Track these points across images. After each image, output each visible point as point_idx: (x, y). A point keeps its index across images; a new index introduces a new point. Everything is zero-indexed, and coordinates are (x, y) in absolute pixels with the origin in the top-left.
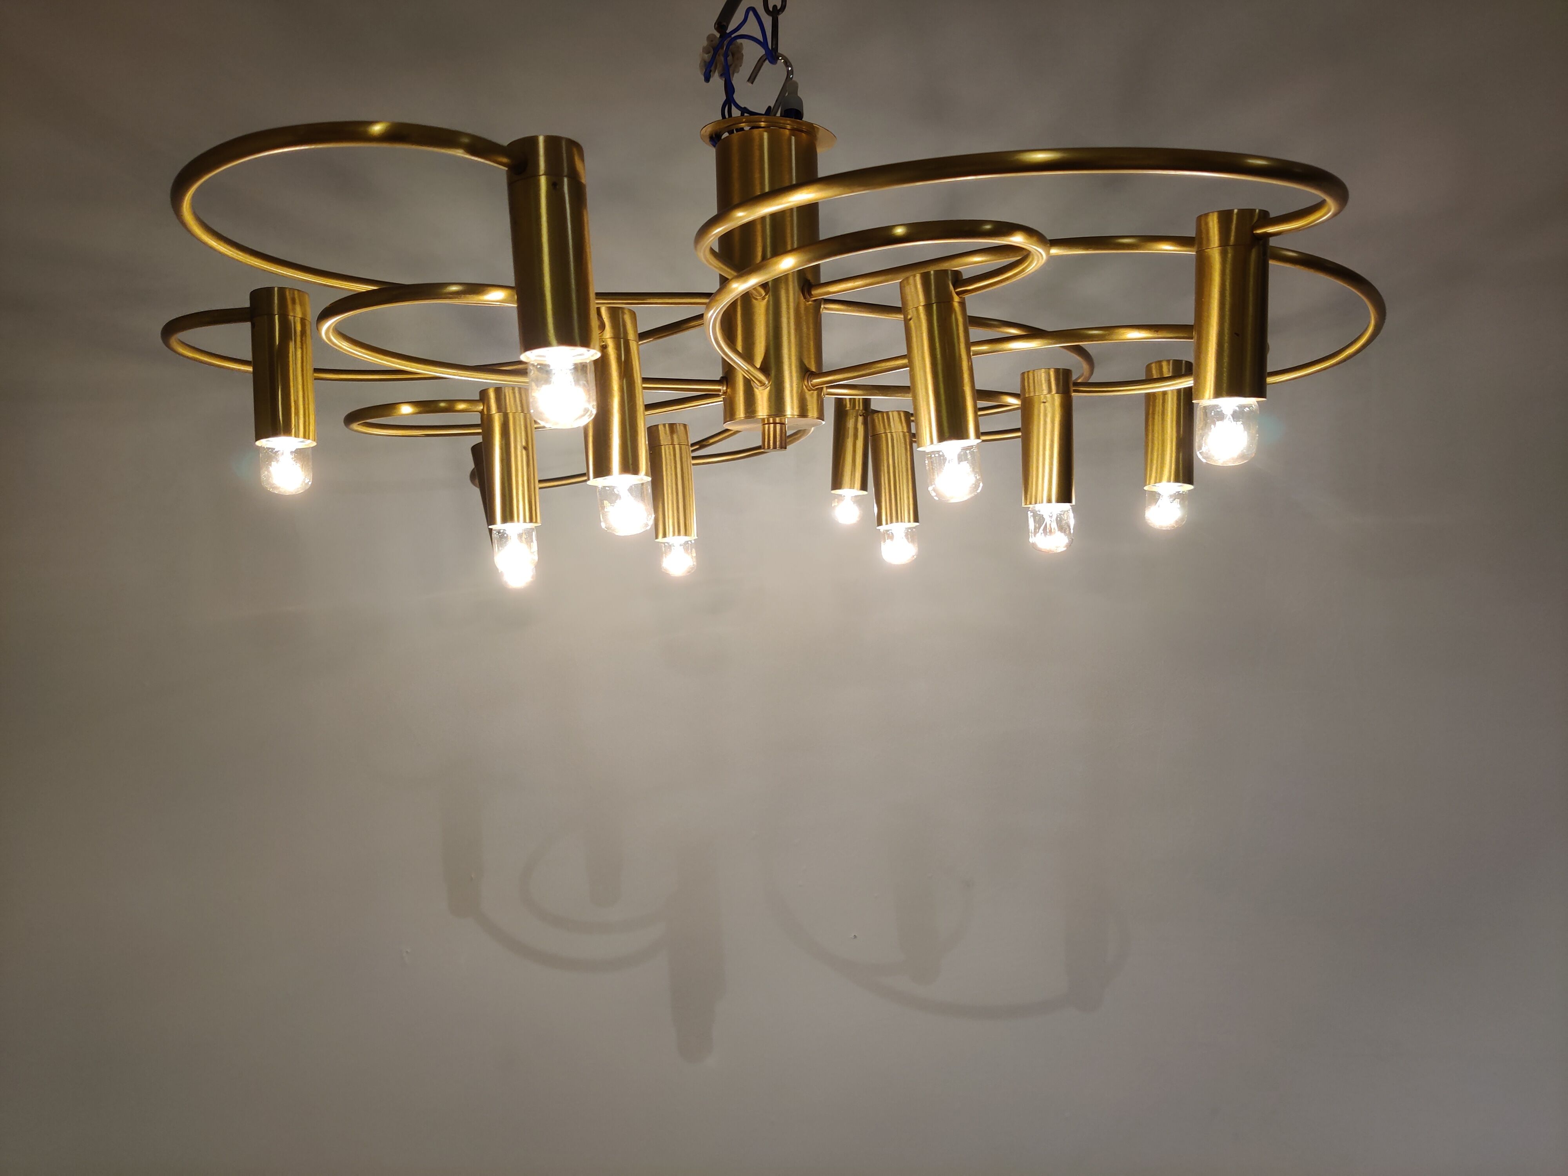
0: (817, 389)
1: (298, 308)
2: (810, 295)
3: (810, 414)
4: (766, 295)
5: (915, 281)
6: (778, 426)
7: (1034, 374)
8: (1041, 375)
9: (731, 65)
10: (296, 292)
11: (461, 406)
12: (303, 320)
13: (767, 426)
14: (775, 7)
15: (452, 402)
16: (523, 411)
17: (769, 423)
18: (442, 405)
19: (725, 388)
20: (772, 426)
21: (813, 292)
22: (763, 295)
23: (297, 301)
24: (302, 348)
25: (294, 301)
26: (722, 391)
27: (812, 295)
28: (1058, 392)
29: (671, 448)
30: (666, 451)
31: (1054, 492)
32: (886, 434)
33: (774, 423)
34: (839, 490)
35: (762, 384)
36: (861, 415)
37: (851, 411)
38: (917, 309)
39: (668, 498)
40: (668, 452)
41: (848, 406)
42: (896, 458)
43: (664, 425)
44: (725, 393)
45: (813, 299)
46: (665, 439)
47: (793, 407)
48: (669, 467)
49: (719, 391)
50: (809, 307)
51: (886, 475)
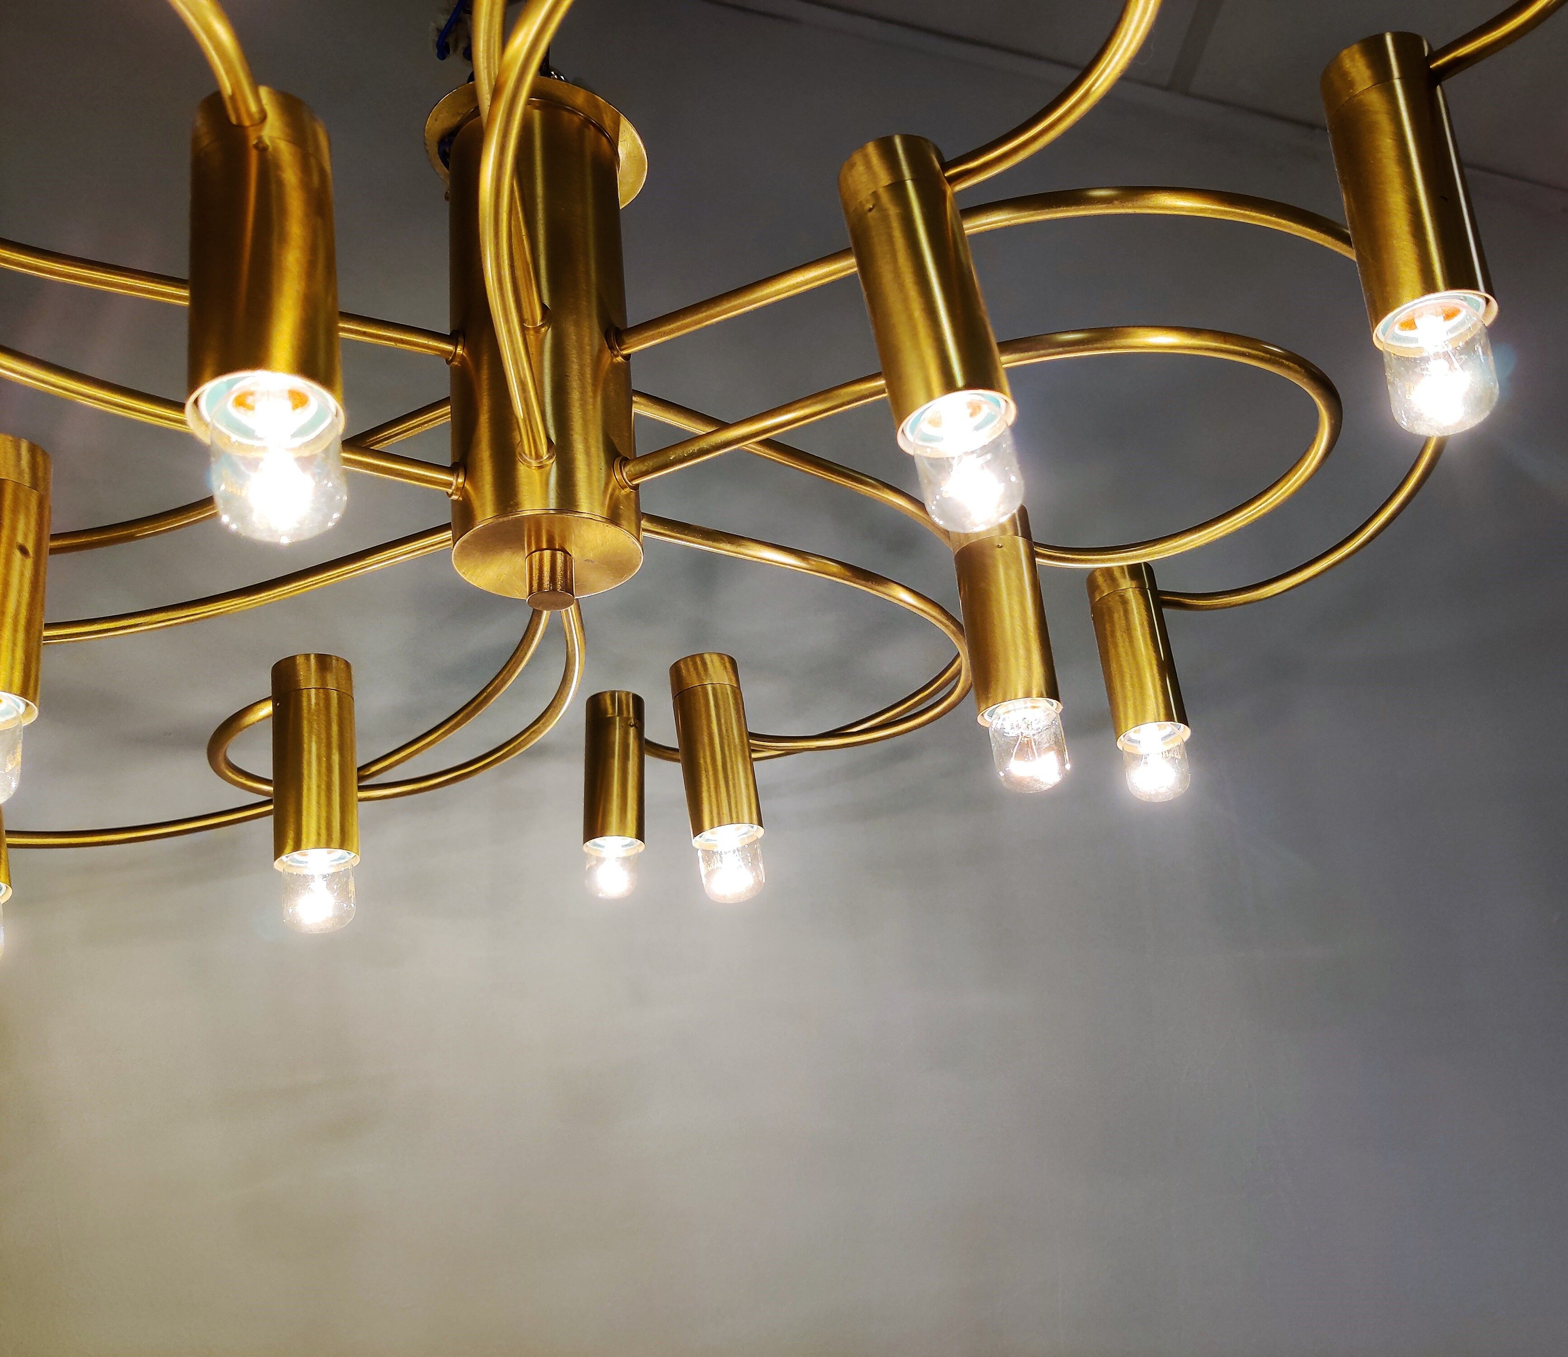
0: (633, 488)
2: (620, 342)
3: (624, 525)
6: (559, 556)
13: (538, 554)
16: (34, 485)
17: (540, 549)
19: (461, 480)
20: (547, 554)
21: (629, 339)
26: (453, 487)
27: (623, 343)
28: (1016, 534)
29: (322, 695)
30: (311, 699)
31: (1035, 692)
32: (703, 687)
33: (551, 547)
34: (597, 840)
35: (538, 457)
36: (632, 726)
37: (616, 718)
38: (875, 195)
39: (310, 777)
40: (313, 701)
41: (610, 710)
42: (723, 721)
43: (307, 656)
44: (462, 490)
45: (625, 352)
46: (308, 679)
47: (591, 503)
48: (315, 726)
49: (449, 485)
50: (616, 367)
51: (707, 749)
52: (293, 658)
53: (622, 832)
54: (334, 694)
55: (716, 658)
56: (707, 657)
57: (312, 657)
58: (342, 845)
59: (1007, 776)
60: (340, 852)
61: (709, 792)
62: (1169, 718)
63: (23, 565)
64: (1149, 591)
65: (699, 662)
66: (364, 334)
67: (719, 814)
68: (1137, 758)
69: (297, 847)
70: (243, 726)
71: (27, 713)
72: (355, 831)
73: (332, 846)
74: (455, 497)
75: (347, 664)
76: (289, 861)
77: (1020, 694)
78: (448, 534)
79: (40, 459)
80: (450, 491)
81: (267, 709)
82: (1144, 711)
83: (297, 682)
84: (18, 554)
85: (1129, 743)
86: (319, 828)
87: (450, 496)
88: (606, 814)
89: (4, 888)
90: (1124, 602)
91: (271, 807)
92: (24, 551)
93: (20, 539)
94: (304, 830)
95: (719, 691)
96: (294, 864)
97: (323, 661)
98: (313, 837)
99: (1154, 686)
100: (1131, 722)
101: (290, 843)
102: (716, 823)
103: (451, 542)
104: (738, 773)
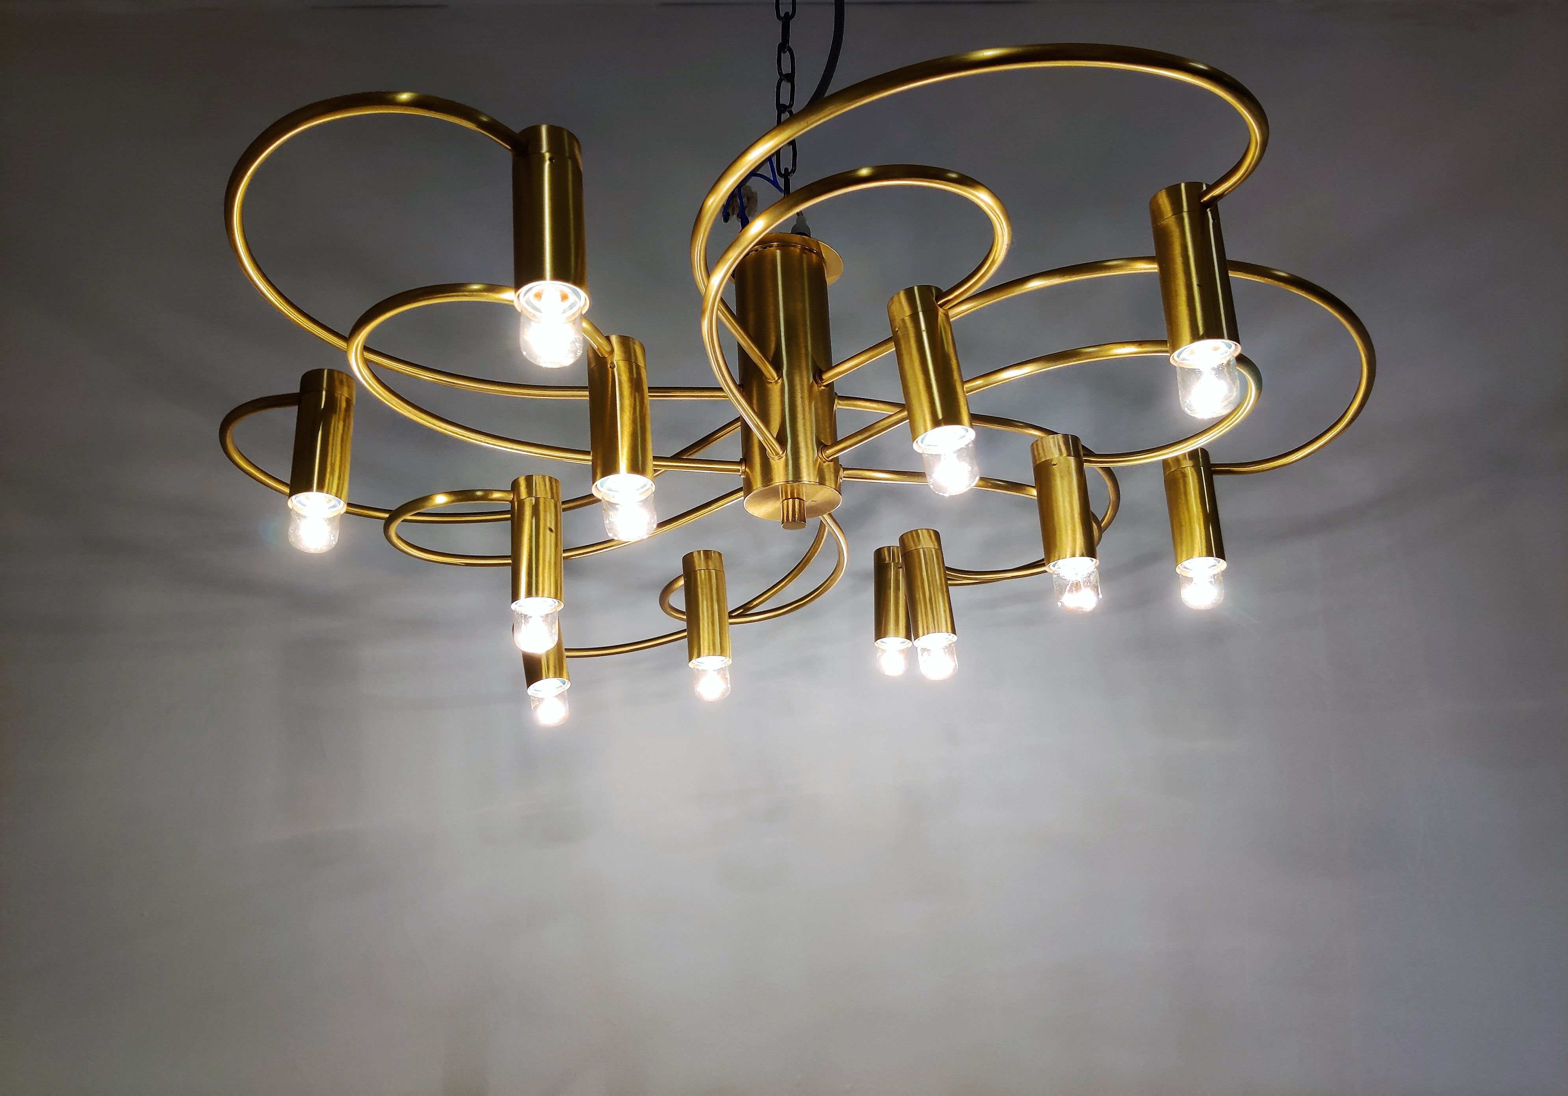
0: (831, 461)
1: (345, 389)
2: (821, 379)
3: (827, 483)
4: (779, 379)
5: (899, 297)
6: (797, 501)
7: (1042, 442)
8: (1049, 442)
9: (746, 207)
10: (344, 376)
11: (496, 495)
12: (348, 401)
13: (786, 501)
14: (786, 169)
15: (488, 491)
16: (552, 497)
17: (787, 499)
18: (479, 493)
19: (744, 468)
20: (791, 501)
21: (825, 377)
22: (776, 379)
23: (345, 384)
24: (344, 421)
25: (341, 383)
26: (741, 471)
27: (823, 379)
28: (1069, 455)
29: (707, 573)
30: (701, 576)
31: (1078, 553)
32: (918, 550)
33: (793, 498)
34: (883, 640)
35: (777, 454)
36: (900, 568)
37: (891, 563)
38: (903, 320)
39: (703, 619)
40: (703, 576)
41: (887, 558)
42: (929, 572)
43: (699, 552)
44: (744, 472)
45: (825, 384)
46: (700, 565)
47: (809, 475)
48: (705, 591)
49: (738, 471)
50: (822, 392)
51: (920, 588)
52: (692, 553)
53: (897, 634)
54: (713, 572)
55: (925, 532)
56: (919, 531)
57: (702, 552)
58: (721, 654)
59: (1063, 605)
60: (722, 658)
61: (922, 615)
62: (1209, 554)
63: (550, 536)
64: (1202, 467)
65: (915, 535)
66: (693, 396)
67: (927, 627)
68: (1190, 580)
69: (699, 656)
70: (674, 589)
71: (560, 605)
72: (728, 645)
73: (716, 654)
74: (742, 476)
75: (720, 554)
76: (694, 663)
77: (1069, 554)
78: (742, 493)
79: (554, 483)
80: (740, 474)
81: (682, 582)
82: (1193, 550)
83: (694, 567)
84: (548, 532)
85: (1184, 569)
86: (709, 645)
87: (740, 476)
88: (886, 624)
89: (567, 682)
90: (1184, 476)
91: (685, 634)
92: (551, 530)
93: (548, 525)
94: (702, 647)
95: (927, 553)
96: (699, 664)
97: (707, 553)
98: (706, 651)
99: (1200, 533)
100: (1184, 556)
101: (695, 654)
102: (926, 631)
103: (743, 498)
104: (939, 603)
